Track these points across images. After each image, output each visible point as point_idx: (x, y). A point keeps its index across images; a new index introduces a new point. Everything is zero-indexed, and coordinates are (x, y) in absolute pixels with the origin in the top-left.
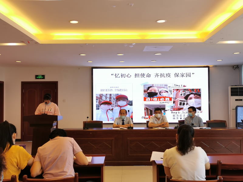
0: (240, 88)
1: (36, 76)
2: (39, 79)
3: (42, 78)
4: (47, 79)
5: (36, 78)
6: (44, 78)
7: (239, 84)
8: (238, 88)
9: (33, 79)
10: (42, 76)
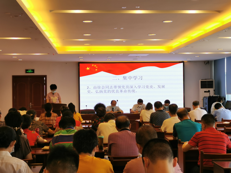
2: (29, 73)
4: (37, 73)
5: (26, 72)
6: (33, 72)
7: (210, 78)
9: (23, 73)
10: (32, 70)
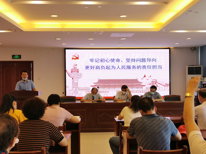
0: (196, 68)
1: (13, 56)
2: (16, 58)
3: (19, 58)
4: (23, 59)
5: (13, 58)
6: (20, 58)
7: (196, 64)
8: (194, 68)
9: (10, 59)
10: (19, 56)
